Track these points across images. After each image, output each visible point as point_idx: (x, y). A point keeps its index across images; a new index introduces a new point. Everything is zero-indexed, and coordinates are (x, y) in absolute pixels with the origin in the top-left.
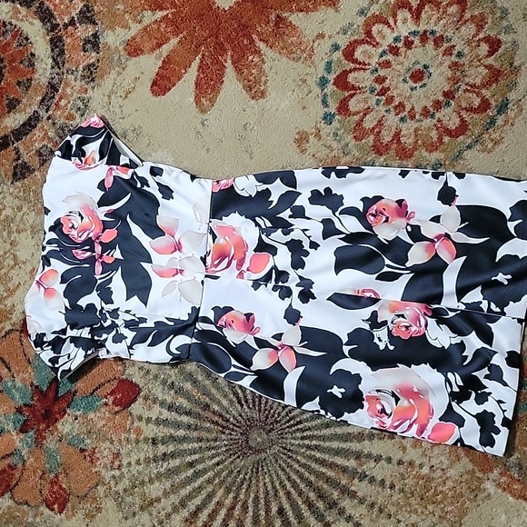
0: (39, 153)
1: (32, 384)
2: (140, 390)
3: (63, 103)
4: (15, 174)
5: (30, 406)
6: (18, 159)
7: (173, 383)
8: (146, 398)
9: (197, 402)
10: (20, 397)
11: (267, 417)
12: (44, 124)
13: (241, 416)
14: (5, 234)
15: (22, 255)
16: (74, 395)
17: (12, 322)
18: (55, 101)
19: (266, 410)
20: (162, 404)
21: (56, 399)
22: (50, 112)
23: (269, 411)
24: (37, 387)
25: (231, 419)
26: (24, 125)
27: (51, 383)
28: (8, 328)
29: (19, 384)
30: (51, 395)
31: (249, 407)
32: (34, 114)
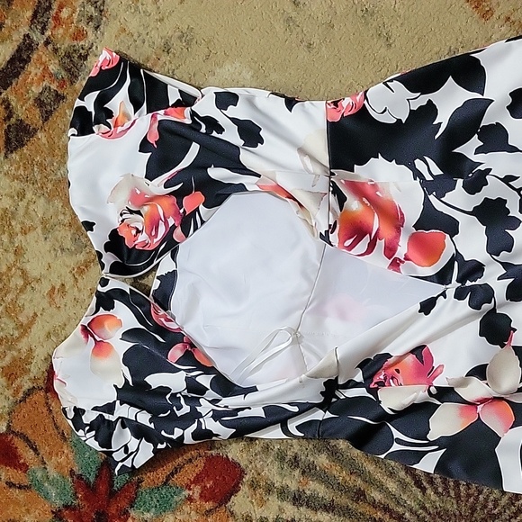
0: (39, 102)
1: (72, 473)
2: (242, 473)
3: (65, 14)
4: (8, 142)
5: (74, 509)
6: (9, 117)
7: (295, 458)
8: (254, 485)
9: (342, 488)
10: (57, 494)
11: (473, 510)
12: (41, 54)
13: (424, 508)
14: (5, 238)
15: (34, 269)
16: (138, 487)
17: (32, 375)
18: (53, 13)
19: (469, 496)
20: (283, 493)
21: (112, 494)
22: (48, 33)
23: (477, 499)
24: (80, 477)
25: (407, 515)
26: (12, 61)
27: (100, 469)
28: (27, 385)
29: (53, 473)
30: (102, 488)
31: (436, 493)
32: (24, 40)
